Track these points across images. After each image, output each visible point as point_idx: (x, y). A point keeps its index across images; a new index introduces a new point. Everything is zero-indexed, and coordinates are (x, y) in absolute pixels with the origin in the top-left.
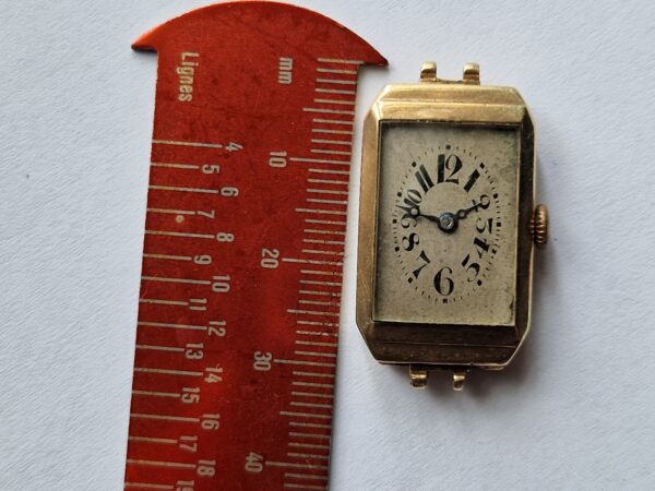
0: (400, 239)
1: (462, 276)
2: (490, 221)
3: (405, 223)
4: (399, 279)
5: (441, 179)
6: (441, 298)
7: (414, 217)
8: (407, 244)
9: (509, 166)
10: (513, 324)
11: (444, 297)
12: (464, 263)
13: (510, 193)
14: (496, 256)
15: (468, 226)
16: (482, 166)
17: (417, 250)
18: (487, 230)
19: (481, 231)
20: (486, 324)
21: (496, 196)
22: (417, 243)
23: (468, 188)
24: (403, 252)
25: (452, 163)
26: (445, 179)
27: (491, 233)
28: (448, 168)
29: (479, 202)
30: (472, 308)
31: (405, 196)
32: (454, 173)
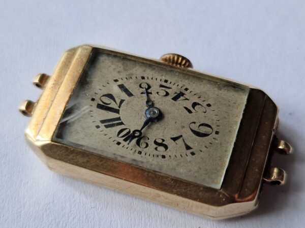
0: (156, 153)
1: (199, 115)
2: (161, 86)
3: (144, 145)
4: (190, 162)
5: (117, 111)
6: (214, 135)
8: (161, 149)
9: (123, 64)
11: (214, 133)
12: (190, 112)
14: (191, 89)
15: (162, 103)
16: (116, 81)
17: (168, 142)
18: (168, 90)
19: (167, 94)
20: (244, 107)
21: (143, 78)
23: (130, 94)
24: (167, 154)
25: (107, 100)
26: (118, 108)
27: (171, 88)
28: (109, 104)
29: (144, 90)
30: (228, 115)
31: (121, 140)
32: (115, 101)
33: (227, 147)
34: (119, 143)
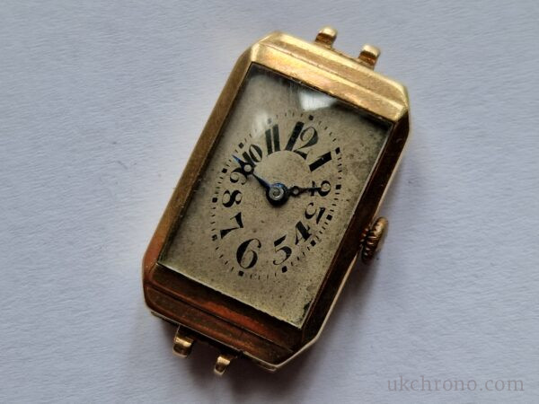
0: (222, 191)
1: (269, 255)
2: (323, 210)
3: (234, 177)
4: (203, 232)
5: (289, 148)
6: (239, 269)
7: (246, 174)
8: (227, 198)
9: (364, 162)
10: (300, 326)
11: (242, 270)
12: (277, 243)
13: (354, 191)
14: (312, 249)
15: (297, 206)
16: (338, 151)
17: (235, 209)
18: (314, 218)
19: (308, 217)
20: (272, 314)
21: (338, 187)
22: (238, 203)
23: (313, 167)
24: (219, 206)
25: (308, 136)
26: (294, 149)
27: (317, 223)
28: (301, 138)
29: (319, 186)
30: (265, 293)
31: (246, 149)
32: (306, 146)
33: (218, 282)
34: (241, 146)
